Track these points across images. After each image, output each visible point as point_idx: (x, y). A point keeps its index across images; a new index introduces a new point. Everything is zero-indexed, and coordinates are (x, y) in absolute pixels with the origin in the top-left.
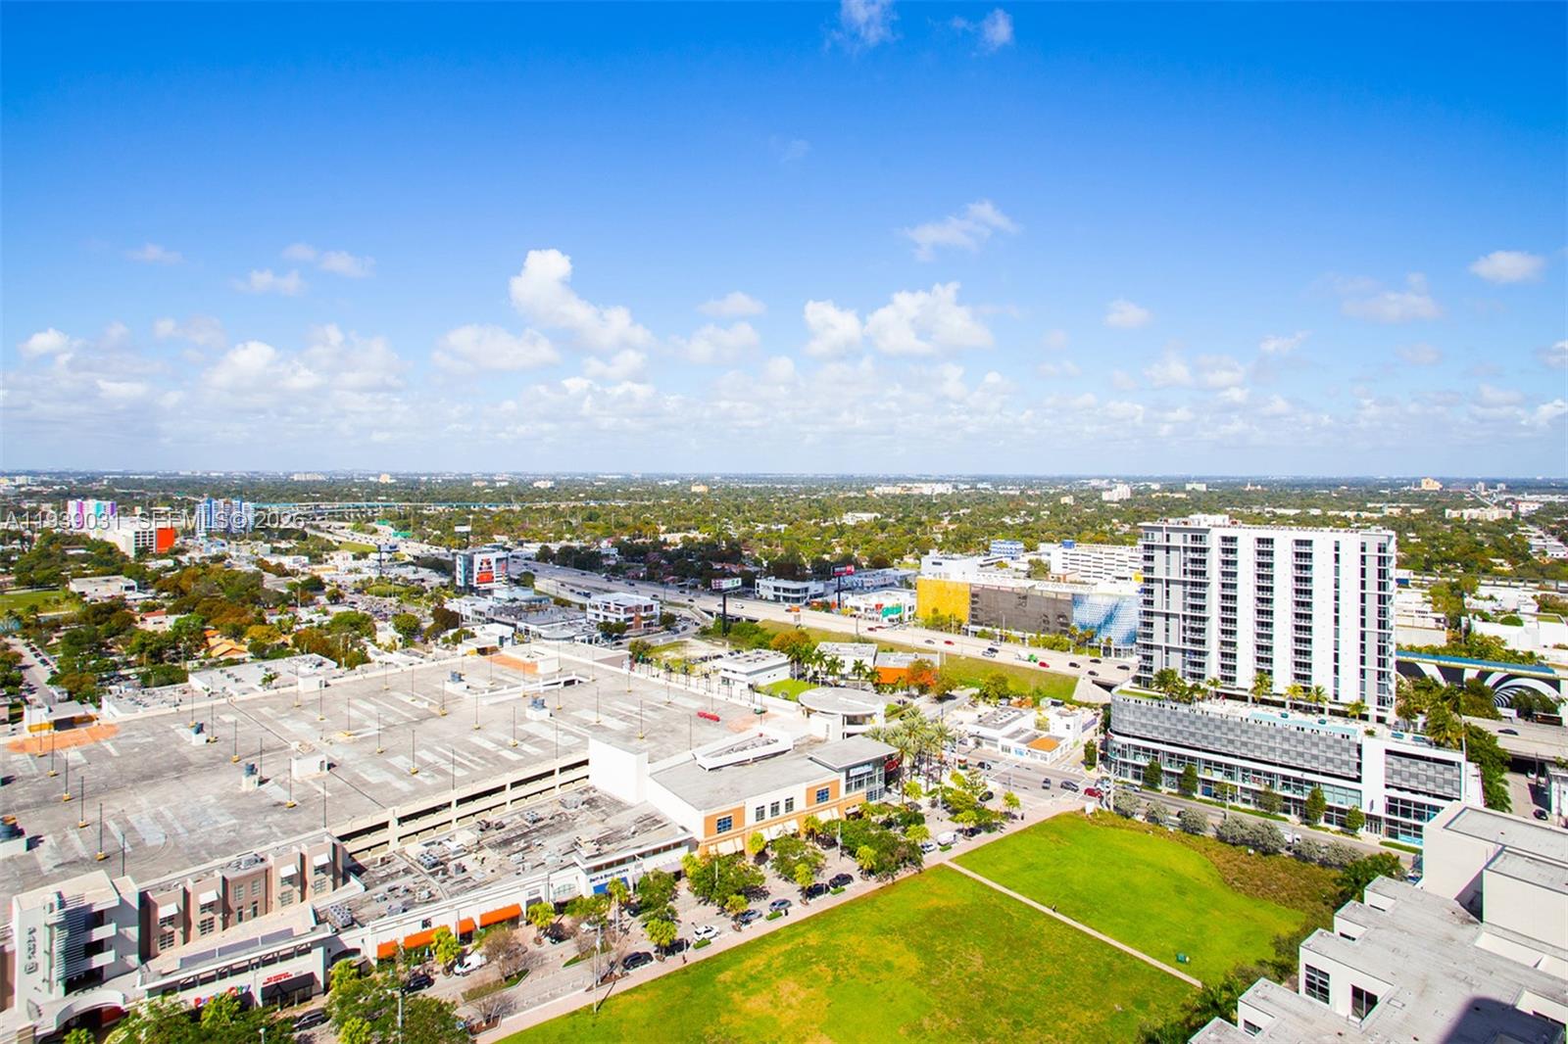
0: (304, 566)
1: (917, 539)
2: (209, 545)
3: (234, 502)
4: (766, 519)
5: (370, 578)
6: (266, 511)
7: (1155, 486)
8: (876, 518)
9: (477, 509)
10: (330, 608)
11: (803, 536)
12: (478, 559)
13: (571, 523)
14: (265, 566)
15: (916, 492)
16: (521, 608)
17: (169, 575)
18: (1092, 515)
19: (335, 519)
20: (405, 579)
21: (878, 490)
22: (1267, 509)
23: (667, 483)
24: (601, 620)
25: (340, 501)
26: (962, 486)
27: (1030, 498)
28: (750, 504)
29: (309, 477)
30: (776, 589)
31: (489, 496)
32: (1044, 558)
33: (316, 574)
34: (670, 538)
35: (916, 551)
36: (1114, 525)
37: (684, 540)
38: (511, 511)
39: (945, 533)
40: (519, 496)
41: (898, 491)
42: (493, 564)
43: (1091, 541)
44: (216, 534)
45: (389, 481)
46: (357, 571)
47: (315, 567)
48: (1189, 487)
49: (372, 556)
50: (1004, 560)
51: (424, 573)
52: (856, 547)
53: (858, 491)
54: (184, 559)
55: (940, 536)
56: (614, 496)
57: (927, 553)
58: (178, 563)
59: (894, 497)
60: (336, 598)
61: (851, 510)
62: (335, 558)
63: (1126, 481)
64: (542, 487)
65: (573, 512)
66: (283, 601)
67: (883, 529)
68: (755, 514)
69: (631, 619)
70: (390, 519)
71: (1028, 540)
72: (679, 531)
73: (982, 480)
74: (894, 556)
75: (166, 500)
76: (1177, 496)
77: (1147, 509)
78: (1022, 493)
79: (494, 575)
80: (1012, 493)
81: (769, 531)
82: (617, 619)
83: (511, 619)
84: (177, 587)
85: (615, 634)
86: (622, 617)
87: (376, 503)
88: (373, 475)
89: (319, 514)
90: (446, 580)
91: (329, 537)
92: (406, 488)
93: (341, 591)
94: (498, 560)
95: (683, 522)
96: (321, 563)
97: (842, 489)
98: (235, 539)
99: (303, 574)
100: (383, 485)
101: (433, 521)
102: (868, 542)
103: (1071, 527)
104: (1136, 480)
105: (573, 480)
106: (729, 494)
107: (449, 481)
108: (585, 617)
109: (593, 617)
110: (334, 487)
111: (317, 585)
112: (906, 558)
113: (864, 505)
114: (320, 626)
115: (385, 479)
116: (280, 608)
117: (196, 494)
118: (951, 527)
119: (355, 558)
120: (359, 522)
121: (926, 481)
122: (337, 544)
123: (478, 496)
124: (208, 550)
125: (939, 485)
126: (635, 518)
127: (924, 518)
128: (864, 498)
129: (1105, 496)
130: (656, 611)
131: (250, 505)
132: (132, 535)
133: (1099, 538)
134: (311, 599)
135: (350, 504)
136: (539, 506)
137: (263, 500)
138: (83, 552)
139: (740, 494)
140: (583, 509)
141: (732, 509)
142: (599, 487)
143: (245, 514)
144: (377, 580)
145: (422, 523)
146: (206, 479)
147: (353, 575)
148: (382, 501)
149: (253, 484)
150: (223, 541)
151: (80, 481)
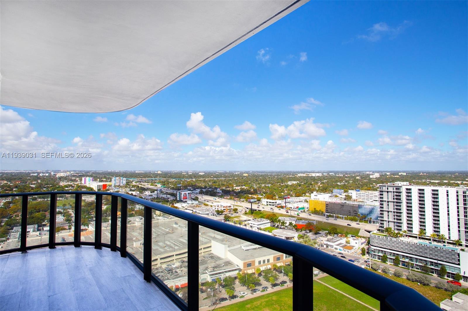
0: (138, 194)
1: (310, 189)
2: (115, 189)
3: (121, 178)
4: (265, 183)
5: (155, 197)
6: (129, 180)
7: (388, 174)
8: (298, 183)
9: (183, 180)
11: (276, 188)
12: (183, 193)
13: (209, 184)
15: (310, 175)
16: (194, 206)
18: (366, 182)
19: (146, 182)
20: (164, 198)
21: (298, 175)
22: (427, 181)
23: (236, 173)
24: (217, 209)
25: (147, 178)
26: (325, 174)
27: (346, 177)
28: (260, 179)
29: (140, 172)
30: (267, 202)
31: (187, 177)
32: (350, 194)
33: (141, 196)
34: (237, 188)
35: (310, 192)
36: (374, 185)
37: (241, 188)
38: (193, 181)
39: (319, 187)
40: (195, 177)
41: (305, 175)
42: (187, 194)
43: (366, 190)
44: (117, 186)
47: (141, 194)
48: (400, 174)
49: (156, 192)
50: (337, 195)
51: (169, 196)
52: (291, 191)
53: (293, 175)
55: (317, 188)
56: (221, 177)
57: (313, 193)
59: (304, 177)
61: (290, 181)
62: (146, 192)
63: (378, 172)
64: (201, 174)
65: (210, 181)
67: (300, 186)
68: (261, 182)
69: (225, 209)
70: (160, 183)
71: (345, 189)
72: (239, 186)
73: (331, 172)
74: (303, 193)
75: (105, 177)
76: (396, 176)
77: (385, 180)
78: (344, 176)
79: (187, 197)
80: (340, 176)
81: (266, 186)
82: (221, 209)
83: (192, 209)
84: (107, 199)
85: (220, 213)
86: (222, 209)
87: (157, 178)
88: (156, 171)
89: (142, 181)
90: (174, 199)
91: (144, 187)
92: (165, 175)
94: (188, 193)
95: (241, 184)
97: (288, 175)
98: (121, 187)
99: (138, 196)
100: (159, 174)
101: (171, 183)
102: (295, 190)
103: (359, 186)
104: (382, 172)
105: (210, 173)
106: (254, 176)
107: (176, 173)
108: (212, 209)
109: (214, 209)
110: (146, 174)
112: (307, 194)
113: (294, 179)
114: (142, 209)
115: (159, 172)
116: (131, 205)
117: (112, 176)
118: (321, 185)
119: (151, 192)
120: (152, 183)
121: (314, 173)
122: (146, 189)
123: (184, 177)
124: (115, 190)
125: (318, 174)
126: (227, 182)
127: (313, 183)
128: (294, 177)
129: (371, 177)
130: (232, 207)
131: (125, 179)
132: (97, 186)
133: (368, 189)
135: (150, 179)
136: (200, 179)
137: (128, 178)
138: (85, 190)
139: (258, 176)
140: (212, 180)
141: (255, 180)
142: (217, 174)
143: (124, 181)
144: (157, 198)
145: (169, 184)
146: (114, 172)
147: (150, 197)
148: (158, 178)
149: (126, 174)
150: (118, 188)
151: (85, 173)
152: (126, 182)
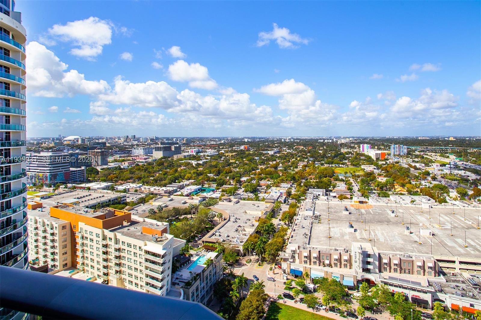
0: (423, 167)
2: (395, 158)
3: (401, 146)
5: (446, 173)
6: (410, 149)
10: (432, 182)
14: (411, 166)
17: (384, 166)
19: (433, 152)
20: (460, 175)
25: (435, 146)
29: (424, 138)
33: (427, 170)
44: (396, 155)
45: (453, 140)
46: (442, 170)
47: (427, 168)
49: (447, 166)
51: (468, 173)
54: (388, 162)
58: (386, 163)
60: (434, 178)
62: (434, 165)
66: (416, 177)
70: (454, 153)
75: (383, 145)
84: (386, 170)
87: (448, 147)
88: (446, 138)
89: (428, 150)
91: (431, 158)
92: (460, 142)
93: (436, 177)
96: (429, 166)
98: (402, 157)
99: (423, 169)
100: (450, 141)
101: (472, 155)
110: (432, 142)
111: (428, 174)
114: (429, 187)
115: (451, 139)
116: (415, 180)
117: (390, 143)
119: (441, 166)
120: (442, 154)
122: (434, 161)
124: (394, 160)
131: (406, 147)
132: (375, 154)
134: (426, 178)
135: (438, 147)
137: (409, 145)
138: (364, 158)
143: (404, 149)
144: (449, 174)
145: (467, 155)
146: (393, 139)
147: (440, 172)
148: (450, 146)
149: (406, 140)
150: (398, 157)
151: (363, 139)
152: (408, 151)
